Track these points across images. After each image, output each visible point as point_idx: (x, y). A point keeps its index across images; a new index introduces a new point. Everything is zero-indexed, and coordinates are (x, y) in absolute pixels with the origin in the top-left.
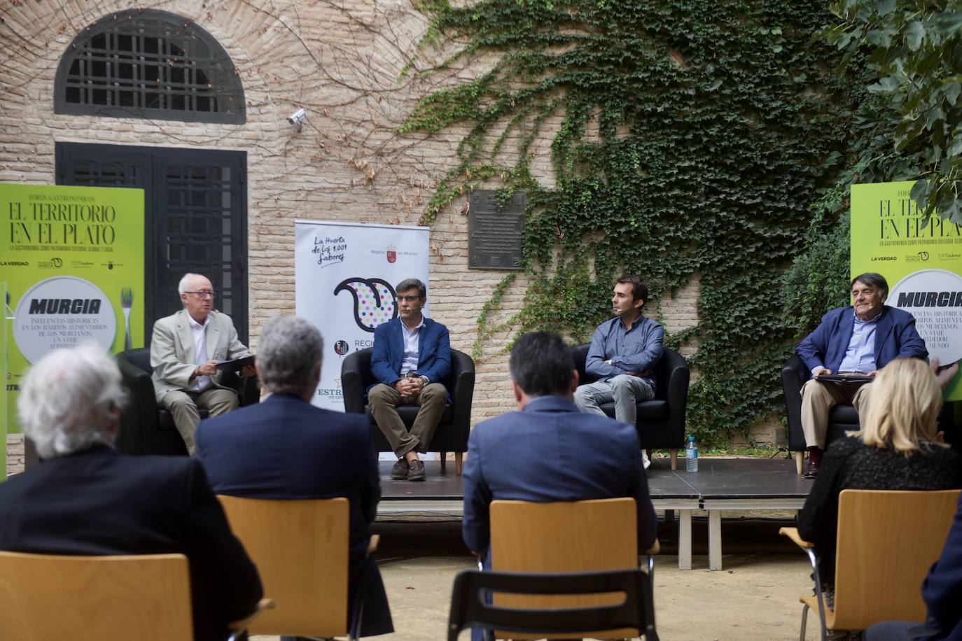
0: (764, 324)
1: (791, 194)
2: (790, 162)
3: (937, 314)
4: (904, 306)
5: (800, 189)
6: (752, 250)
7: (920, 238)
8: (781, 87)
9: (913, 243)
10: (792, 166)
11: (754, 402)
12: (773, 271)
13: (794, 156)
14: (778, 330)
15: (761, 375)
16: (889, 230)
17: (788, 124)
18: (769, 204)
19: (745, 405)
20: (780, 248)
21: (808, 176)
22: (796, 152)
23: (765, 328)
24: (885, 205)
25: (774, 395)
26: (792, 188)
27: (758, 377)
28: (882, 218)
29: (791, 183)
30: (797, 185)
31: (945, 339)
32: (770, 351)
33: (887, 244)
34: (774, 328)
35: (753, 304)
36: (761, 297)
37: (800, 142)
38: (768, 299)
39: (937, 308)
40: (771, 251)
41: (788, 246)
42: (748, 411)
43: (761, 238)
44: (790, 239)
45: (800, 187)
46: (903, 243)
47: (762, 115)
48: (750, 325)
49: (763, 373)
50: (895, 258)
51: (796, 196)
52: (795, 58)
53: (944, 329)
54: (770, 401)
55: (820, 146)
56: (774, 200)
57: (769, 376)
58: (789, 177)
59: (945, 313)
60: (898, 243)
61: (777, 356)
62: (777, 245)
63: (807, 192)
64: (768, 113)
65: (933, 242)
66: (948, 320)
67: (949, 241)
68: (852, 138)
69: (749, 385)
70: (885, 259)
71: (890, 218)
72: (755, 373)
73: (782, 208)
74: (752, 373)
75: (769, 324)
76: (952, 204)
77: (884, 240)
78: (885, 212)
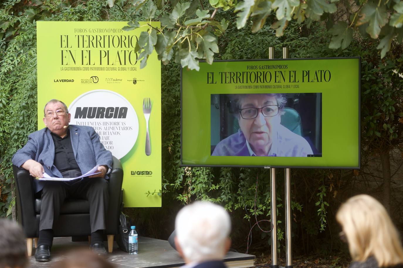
3: (106, 123)
4: (80, 118)
7: (92, 66)
9: (87, 69)
16: (68, 59)
24: (64, 39)
28: (62, 49)
31: (111, 143)
33: (66, 69)
39: (105, 120)
46: (78, 69)
50: (73, 81)
53: (110, 135)
59: (111, 123)
60: (74, 69)
65: (102, 69)
66: (113, 129)
67: (114, 69)
70: (65, 81)
71: (68, 49)
76: (188, 54)
77: (64, 66)
78: (65, 44)
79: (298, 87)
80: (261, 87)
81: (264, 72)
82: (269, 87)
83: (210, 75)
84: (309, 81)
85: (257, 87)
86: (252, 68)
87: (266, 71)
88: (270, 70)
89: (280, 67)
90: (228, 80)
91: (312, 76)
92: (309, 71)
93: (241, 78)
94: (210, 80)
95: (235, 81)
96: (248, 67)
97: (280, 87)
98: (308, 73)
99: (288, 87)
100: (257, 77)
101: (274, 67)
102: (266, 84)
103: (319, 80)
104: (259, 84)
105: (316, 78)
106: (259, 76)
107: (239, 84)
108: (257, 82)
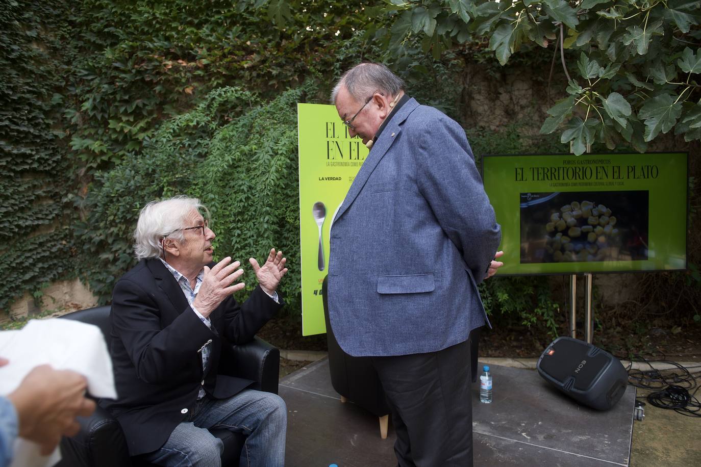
0: (16, 223)
1: (28, 120)
2: (28, 96)
5: (35, 118)
6: (4, 164)
8: (17, 35)
9: (355, 165)
10: (28, 99)
11: (14, 285)
12: (19, 180)
13: (29, 92)
14: (27, 227)
15: (17, 263)
16: (334, 152)
17: (24, 65)
18: (14, 127)
19: (6, 289)
20: (24, 163)
21: (40, 108)
22: (31, 89)
23: (18, 226)
24: (330, 126)
25: (27, 277)
26: (30, 117)
27: (14, 265)
28: (328, 139)
29: (30, 112)
30: (33, 114)
32: (20, 243)
33: (333, 165)
34: (24, 226)
35: (6, 207)
36: (12, 201)
37: (33, 82)
38: (17, 203)
40: (17, 164)
41: (30, 161)
42: (8, 293)
43: (9, 154)
44: (31, 155)
45: (34, 117)
46: (346, 164)
47: (5, 53)
48: (7, 224)
49: (18, 261)
50: (340, 179)
51: (33, 123)
52: (26, 15)
54: (25, 282)
55: (46, 87)
56: (17, 124)
57: (22, 263)
58: (27, 107)
60: (342, 164)
61: (25, 246)
62: (21, 160)
63: (41, 121)
64: (9, 53)
68: (72, 85)
69: (7, 272)
70: (332, 179)
71: (335, 140)
72: (11, 262)
73: (24, 132)
74: (9, 262)
75: (21, 223)
77: (330, 160)
78: (331, 133)
79: (623, 184)
80: (580, 184)
81: (583, 168)
82: (590, 184)
83: (519, 171)
84: (634, 178)
85: (575, 184)
86: (569, 162)
87: (585, 166)
88: (590, 165)
89: (602, 161)
90: (541, 177)
91: (638, 171)
92: (634, 167)
93: (556, 174)
94: (519, 177)
95: (549, 178)
96: (564, 162)
97: (602, 184)
98: (634, 169)
99: (611, 184)
100: (574, 173)
101: (595, 162)
102: (585, 181)
103: (646, 177)
104: (578, 181)
105: (642, 174)
106: (577, 171)
107: (554, 181)
108: (576, 179)
